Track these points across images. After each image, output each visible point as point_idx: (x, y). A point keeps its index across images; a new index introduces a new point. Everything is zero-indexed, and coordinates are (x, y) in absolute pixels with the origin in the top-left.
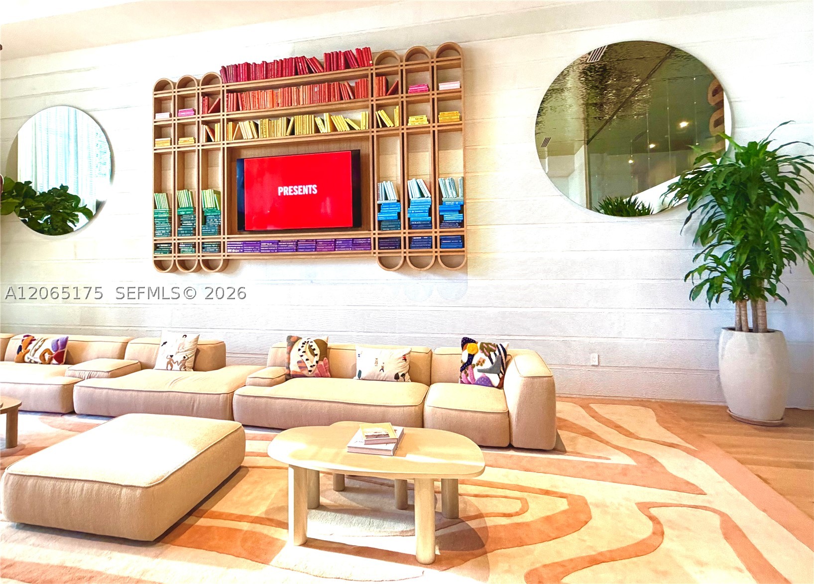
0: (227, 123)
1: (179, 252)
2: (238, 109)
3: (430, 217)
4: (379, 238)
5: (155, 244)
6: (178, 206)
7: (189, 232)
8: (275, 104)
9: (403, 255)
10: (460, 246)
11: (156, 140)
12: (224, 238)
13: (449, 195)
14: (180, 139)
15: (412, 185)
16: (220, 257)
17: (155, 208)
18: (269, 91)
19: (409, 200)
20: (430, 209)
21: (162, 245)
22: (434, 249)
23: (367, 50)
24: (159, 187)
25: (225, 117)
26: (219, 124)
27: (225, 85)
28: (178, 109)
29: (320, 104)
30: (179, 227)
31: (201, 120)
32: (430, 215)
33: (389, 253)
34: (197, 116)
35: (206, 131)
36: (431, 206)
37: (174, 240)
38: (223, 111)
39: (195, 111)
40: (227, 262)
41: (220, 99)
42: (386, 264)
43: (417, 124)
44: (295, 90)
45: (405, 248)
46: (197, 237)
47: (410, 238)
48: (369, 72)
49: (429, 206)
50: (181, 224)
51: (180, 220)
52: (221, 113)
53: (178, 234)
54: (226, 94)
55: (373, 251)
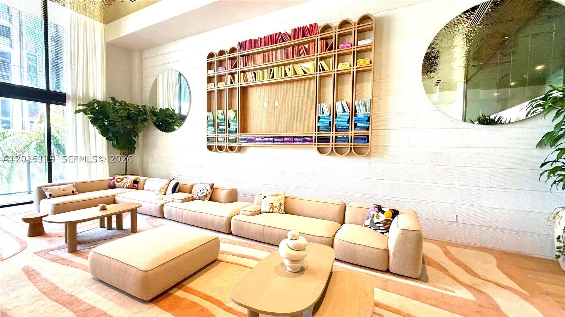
0: (241, 74)
2: (246, 65)
3: (348, 125)
4: (318, 137)
5: (207, 137)
6: (218, 119)
7: (222, 131)
8: (265, 61)
9: (331, 146)
10: (366, 142)
11: (208, 84)
12: (237, 135)
13: (361, 111)
14: (219, 83)
15: (339, 105)
16: (236, 145)
17: (208, 119)
18: (261, 54)
19: (336, 114)
20: (349, 120)
21: (210, 138)
22: (350, 144)
23: (316, 24)
24: (209, 109)
25: (240, 70)
26: (236, 74)
27: (240, 53)
28: (218, 67)
29: (288, 59)
30: (218, 129)
31: (228, 72)
32: (348, 123)
33: (322, 145)
34: (226, 70)
35: (231, 79)
36: (349, 117)
37: (215, 135)
38: (239, 67)
39: (225, 68)
40: (240, 147)
41: (237, 61)
42: (321, 151)
43: (343, 68)
44: (275, 52)
45: (332, 142)
46: (226, 134)
47: (336, 137)
48: (316, 38)
49: (348, 118)
50: (219, 128)
51: (218, 126)
52: (238, 68)
53: (217, 132)
54: (240, 58)
55: (314, 144)
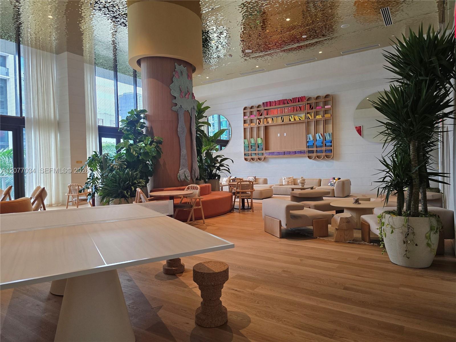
0: (264, 119)
1: (251, 156)
2: (267, 115)
4: (308, 151)
5: (245, 154)
6: (251, 143)
7: (254, 150)
8: (278, 113)
9: (314, 155)
10: (331, 152)
11: (244, 124)
12: (264, 152)
13: (328, 138)
14: (251, 124)
15: (317, 135)
16: (263, 157)
17: (244, 143)
18: (276, 109)
19: (316, 139)
20: (322, 142)
22: (323, 153)
23: (304, 97)
24: (245, 138)
25: (264, 117)
26: (262, 119)
27: (263, 108)
28: (250, 115)
29: (291, 112)
30: (251, 149)
31: (257, 118)
32: (322, 144)
33: (310, 155)
35: (258, 121)
37: (250, 152)
38: (263, 115)
39: (255, 116)
40: (265, 158)
41: (262, 112)
42: (310, 157)
43: (319, 118)
44: (284, 109)
45: (315, 153)
46: (256, 151)
47: (317, 150)
48: (305, 103)
51: (251, 147)
54: (264, 111)
55: (306, 154)
